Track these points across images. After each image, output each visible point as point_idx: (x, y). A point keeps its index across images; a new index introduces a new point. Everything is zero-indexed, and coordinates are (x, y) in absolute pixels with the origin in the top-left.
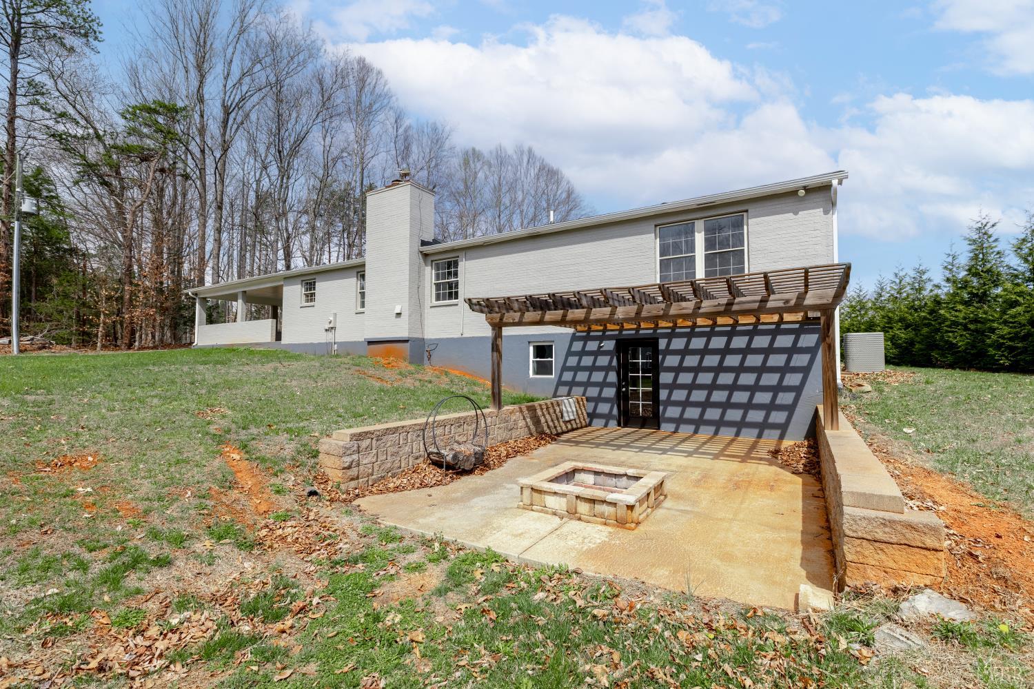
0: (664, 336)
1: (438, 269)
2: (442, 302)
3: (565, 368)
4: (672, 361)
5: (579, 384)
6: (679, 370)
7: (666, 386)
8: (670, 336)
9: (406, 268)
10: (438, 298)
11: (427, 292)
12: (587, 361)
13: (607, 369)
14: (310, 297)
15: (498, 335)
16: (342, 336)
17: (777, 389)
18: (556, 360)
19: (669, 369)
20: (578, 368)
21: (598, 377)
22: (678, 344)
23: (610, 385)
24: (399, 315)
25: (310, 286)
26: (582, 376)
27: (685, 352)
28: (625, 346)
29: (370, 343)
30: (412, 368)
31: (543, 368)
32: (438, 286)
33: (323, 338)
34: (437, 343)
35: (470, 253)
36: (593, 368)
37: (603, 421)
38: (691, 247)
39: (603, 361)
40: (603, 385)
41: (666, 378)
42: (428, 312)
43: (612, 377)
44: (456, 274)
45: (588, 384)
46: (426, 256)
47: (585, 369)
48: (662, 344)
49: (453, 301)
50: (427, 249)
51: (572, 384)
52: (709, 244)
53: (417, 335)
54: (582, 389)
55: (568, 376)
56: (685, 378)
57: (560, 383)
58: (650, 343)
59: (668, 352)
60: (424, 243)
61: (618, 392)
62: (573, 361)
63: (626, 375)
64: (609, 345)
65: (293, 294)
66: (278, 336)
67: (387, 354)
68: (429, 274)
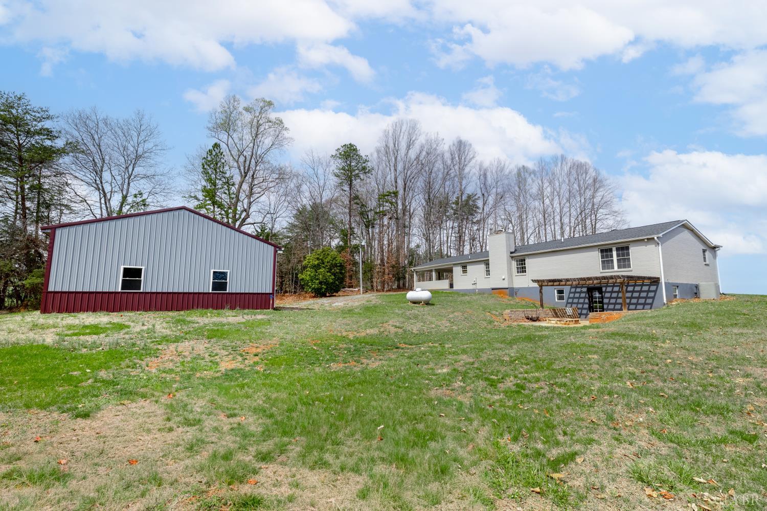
0: (604, 286)
1: (517, 261)
2: (520, 274)
3: (569, 298)
4: (608, 295)
5: (575, 303)
6: (610, 298)
7: (606, 304)
8: (606, 287)
9: (505, 262)
10: (518, 272)
11: (514, 270)
12: (577, 295)
13: (584, 298)
14: (465, 271)
15: (541, 289)
16: (479, 286)
17: (646, 298)
18: (565, 295)
19: (607, 298)
20: (574, 298)
21: (581, 301)
22: (609, 289)
23: (586, 303)
24: (504, 279)
25: (464, 267)
26: (576, 301)
27: (612, 292)
28: (590, 290)
29: (493, 289)
30: (510, 298)
31: (561, 298)
32: (518, 268)
33: (472, 287)
34: (519, 289)
35: (529, 257)
36: (579, 298)
37: (584, 316)
38: (612, 256)
39: (583, 295)
40: (583, 303)
41: (606, 301)
42: (514, 278)
43: (587, 301)
44: (525, 264)
45: (578, 303)
46: (512, 257)
47: (577, 298)
48: (604, 289)
49: (524, 274)
50: (512, 255)
51: (572, 303)
52: (618, 255)
53: (511, 286)
54: (576, 305)
55: (570, 301)
56: (613, 301)
57: (568, 303)
58: (599, 290)
59: (606, 292)
60: (511, 253)
61: (590, 305)
62: (572, 295)
63: (592, 300)
64: (585, 290)
65: (457, 270)
66: (451, 286)
67: (500, 293)
68: (514, 264)
